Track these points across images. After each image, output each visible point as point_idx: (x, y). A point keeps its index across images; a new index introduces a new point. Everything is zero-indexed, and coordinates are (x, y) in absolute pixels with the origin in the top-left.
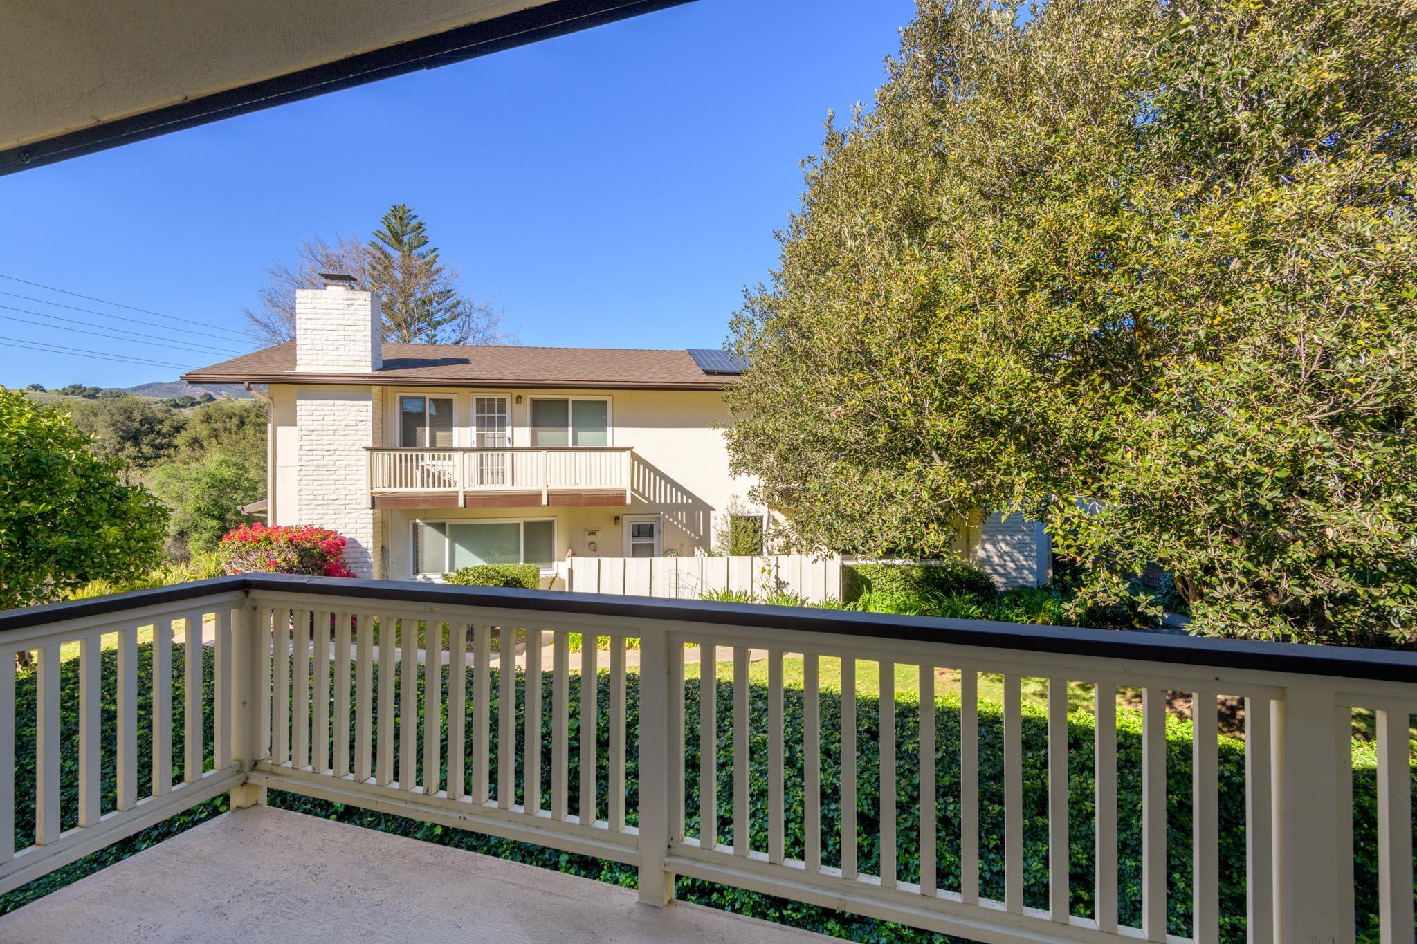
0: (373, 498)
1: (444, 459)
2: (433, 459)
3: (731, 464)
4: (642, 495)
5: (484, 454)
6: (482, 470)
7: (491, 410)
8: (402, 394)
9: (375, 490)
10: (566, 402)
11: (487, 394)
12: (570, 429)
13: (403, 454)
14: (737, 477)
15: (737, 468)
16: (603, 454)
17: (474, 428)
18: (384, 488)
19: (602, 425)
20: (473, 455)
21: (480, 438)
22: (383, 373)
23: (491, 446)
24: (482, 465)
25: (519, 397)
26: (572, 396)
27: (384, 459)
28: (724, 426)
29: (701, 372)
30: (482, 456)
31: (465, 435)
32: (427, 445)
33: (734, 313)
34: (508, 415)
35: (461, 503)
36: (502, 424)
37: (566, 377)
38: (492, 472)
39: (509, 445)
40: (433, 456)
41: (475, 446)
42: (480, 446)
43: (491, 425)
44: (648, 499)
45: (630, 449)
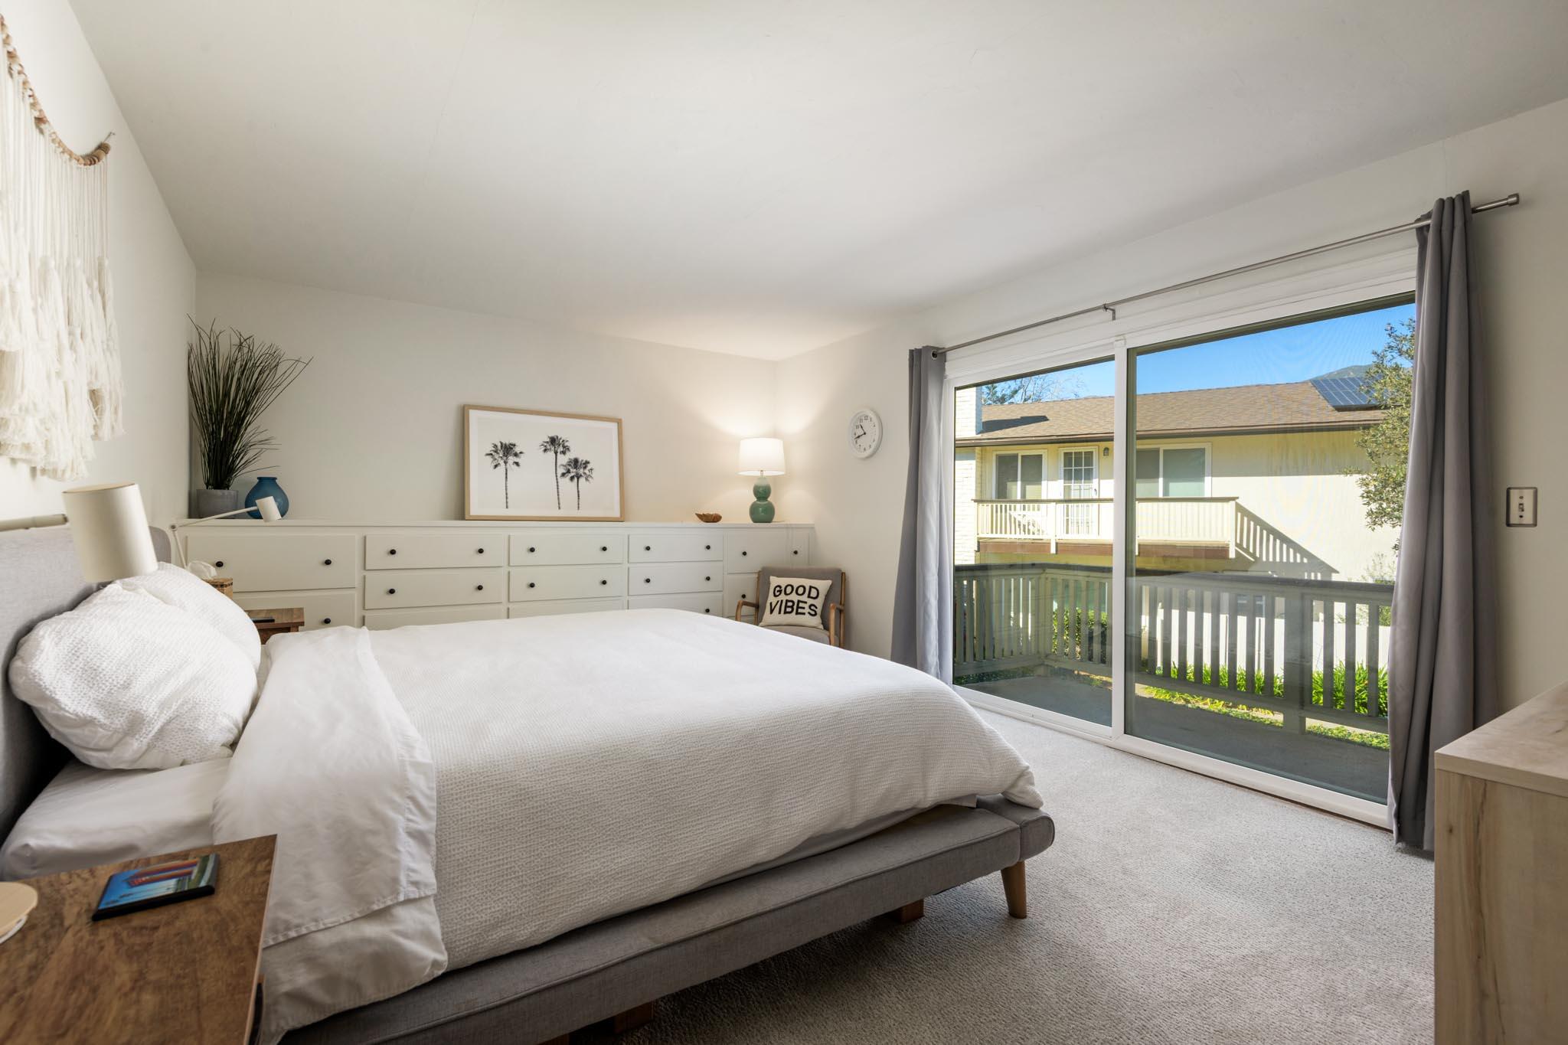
0: (979, 542)
1: (1034, 509)
2: (1024, 509)
3: (1370, 514)
4: (1247, 550)
5: (1070, 505)
6: (1068, 520)
7: (1078, 463)
8: (998, 453)
9: (981, 536)
10: (1157, 451)
11: (1074, 449)
12: (1161, 480)
13: (999, 505)
14: (1377, 527)
15: (1377, 518)
16: (1202, 504)
17: (1063, 481)
18: (986, 534)
19: (1198, 474)
20: (1061, 506)
21: (1067, 490)
22: (986, 435)
23: (1077, 497)
24: (1068, 516)
25: (1107, 449)
26: (1163, 446)
27: (986, 509)
28: (1359, 473)
29: (1331, 408)
30: (1068, 506)
31: (1053, 487)
32: (1019, 497)
33: (1375, 353)
34: (1095, 467)
35: (1053, 550)
36: (1089, 476)
37: (1158, 427)
38: (1078, 523)
39: (1095, 497)
40: (1024, 507)
41: (1062, 498)
42: (1067, 498)
43: (1078, 478)
44: (1253, 555)
45: (1233, 499)
